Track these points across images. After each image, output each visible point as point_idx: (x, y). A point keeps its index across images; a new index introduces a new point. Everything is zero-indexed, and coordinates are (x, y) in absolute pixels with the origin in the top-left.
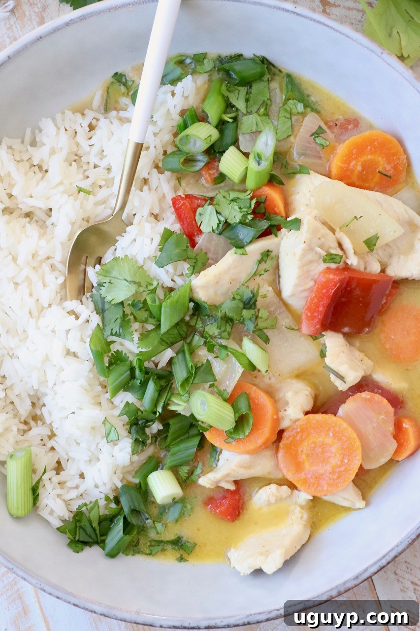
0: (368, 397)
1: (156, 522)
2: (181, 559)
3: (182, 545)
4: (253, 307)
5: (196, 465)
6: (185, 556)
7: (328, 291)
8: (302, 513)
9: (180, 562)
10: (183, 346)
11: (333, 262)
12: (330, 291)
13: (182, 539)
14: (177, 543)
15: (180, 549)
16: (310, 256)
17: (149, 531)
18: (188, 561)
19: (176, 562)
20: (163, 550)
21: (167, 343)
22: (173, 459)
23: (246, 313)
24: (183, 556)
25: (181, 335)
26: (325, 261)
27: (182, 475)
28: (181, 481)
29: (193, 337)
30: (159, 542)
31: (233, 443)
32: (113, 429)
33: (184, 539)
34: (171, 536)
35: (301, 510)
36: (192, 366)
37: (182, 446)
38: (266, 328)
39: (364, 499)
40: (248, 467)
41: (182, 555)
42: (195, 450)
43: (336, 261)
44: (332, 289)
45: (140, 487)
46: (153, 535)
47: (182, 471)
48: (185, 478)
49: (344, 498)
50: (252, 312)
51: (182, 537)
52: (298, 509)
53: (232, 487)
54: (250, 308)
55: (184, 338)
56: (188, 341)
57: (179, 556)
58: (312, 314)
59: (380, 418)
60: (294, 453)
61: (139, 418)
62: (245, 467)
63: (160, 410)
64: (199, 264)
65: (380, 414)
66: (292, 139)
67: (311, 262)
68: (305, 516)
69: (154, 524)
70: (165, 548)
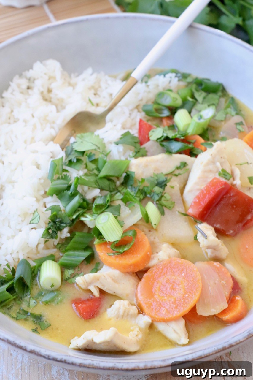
0: (218, 266)
1: (31, 298)
2: (35, 331)
3: (40, 322)
4: (163, 187)
5: (79, 273)
6: (39, 330)
7: (215, 188)
8: (139, 333)
9: (33, 332)
10: (108, 194)
11: (225, 178)
12: (217, 188)
13: (43, 317)
14: (38, 318)
15: (38, 324)
16: (211, 167)
17: (24, 303)
18: (39, 333)
19: (31, 331)
20: (26, 320)
21: (99, 185)
22: (66, 258)
23: (157, 189)
24: (38, 330)
25: (110, 188)
26: (220, 174)
27: (66, 275)
28: (63, 279)
29: (117, 193)
30: (26, 313)
31: (113, 257)
32: (38, 216)
33: (44, 318)
34: (37, 312)
35: (139, 330)
36: (108, 200)
37: (77, 253)
38: (166, 206)
39: (189, 338)
40: (115, 280)
41: (37, 328)
42: (84, 258)
43: (226, 177)
44: (219, 187)
45: (34, 270)
46: (24, 306)
47: (67, 272)
48: (67, 278)
49: (175, 331)
50: (161, 190)
51: (44, 317)
52: (137, 329)
53: (96, 294)
54: (161, 187)
55: (111, 191)
56: (113, 193)
57: (34, 328)
58: (199, 201)
59: (222, 282)
60: (151, 284)
61: (58, 217)
62: (113, 280)
63: (74, 217)
64: (140, 153)
65: (223, 280)
66: (223, 123)
67: (210, 171)
68: (140, 336)
69: (30, 299)
70: (28, 318)
